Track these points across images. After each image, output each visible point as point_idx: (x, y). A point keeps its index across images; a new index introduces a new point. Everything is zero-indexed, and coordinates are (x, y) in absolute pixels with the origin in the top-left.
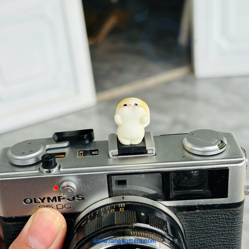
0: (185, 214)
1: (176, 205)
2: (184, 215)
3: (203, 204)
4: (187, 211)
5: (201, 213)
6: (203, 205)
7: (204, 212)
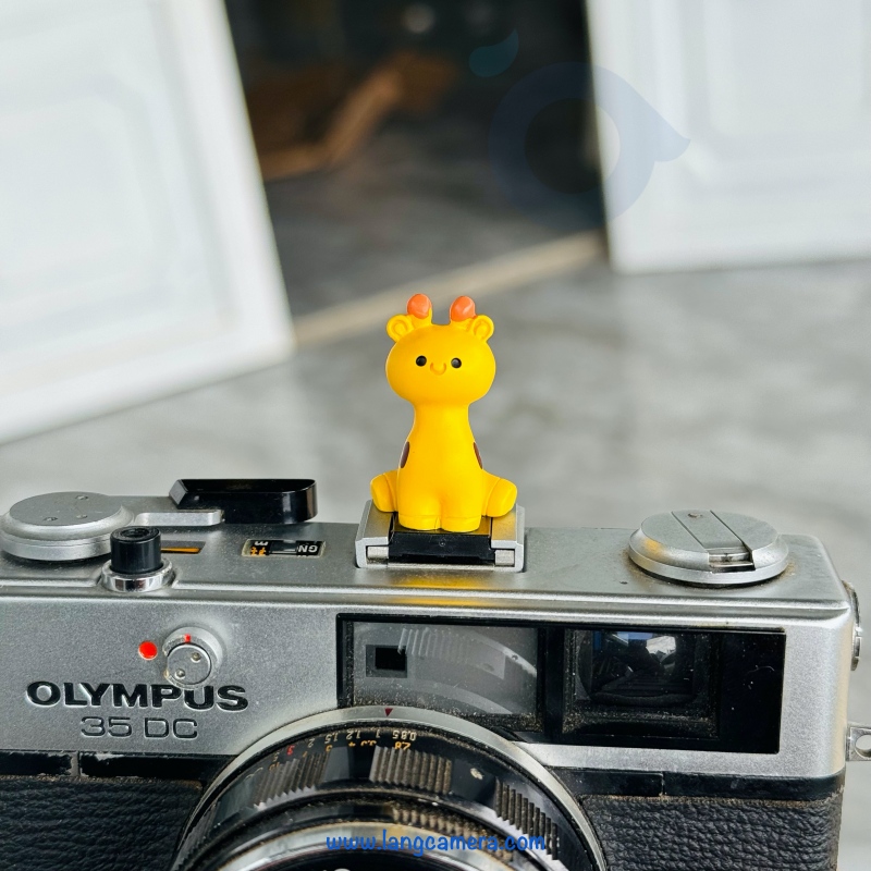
0: (614, 808)
1: (584, 765)
2: (611, 808)
3: (683, 771)
4: (623, 795)
5: (675, 808)
6: (686, 776)
7: (686, 806)
